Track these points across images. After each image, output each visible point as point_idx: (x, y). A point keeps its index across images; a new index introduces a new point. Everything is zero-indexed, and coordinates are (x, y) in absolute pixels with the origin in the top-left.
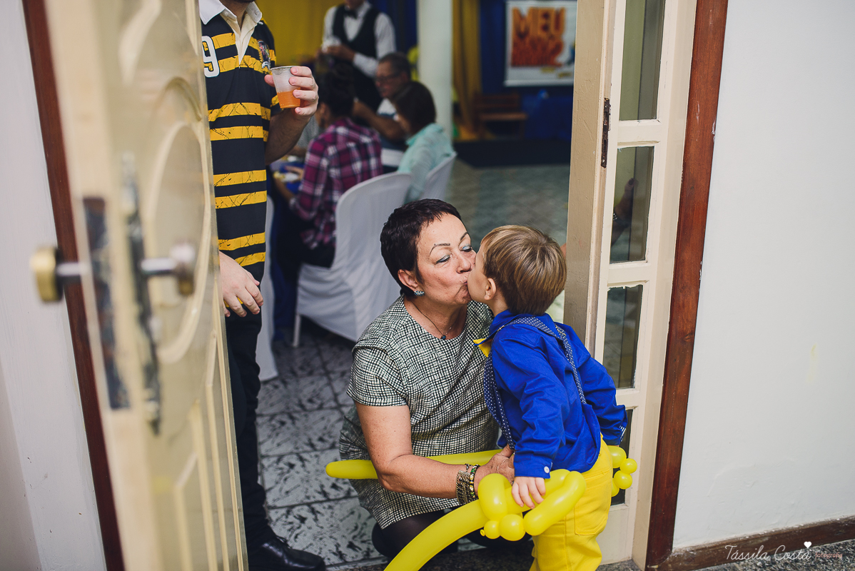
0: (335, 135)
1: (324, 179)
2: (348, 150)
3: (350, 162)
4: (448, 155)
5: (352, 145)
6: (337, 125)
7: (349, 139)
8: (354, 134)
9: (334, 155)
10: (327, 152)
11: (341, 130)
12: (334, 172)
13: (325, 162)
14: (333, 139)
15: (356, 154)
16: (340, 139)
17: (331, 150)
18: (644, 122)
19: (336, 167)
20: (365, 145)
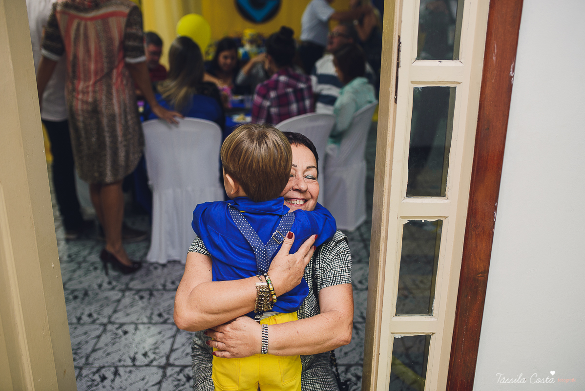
0: (277, 81)
1: (265, 114)
2: (286, 95)
3: (288, 104)
4: (370, 102)
5: (290, 90)
6: (280, 74)
7: (287, 85)
8: (293, 82)
9: (274, 98)
10: (269, 95)
11: (283, 78)
12: (274, 110)
13: (267, 103)
14: (275, 85)
15: (292, 98)
16: (281, 86)
17: (273, 94)
18: (445, 63)
19: (275, 107)
20: (301, 90)
